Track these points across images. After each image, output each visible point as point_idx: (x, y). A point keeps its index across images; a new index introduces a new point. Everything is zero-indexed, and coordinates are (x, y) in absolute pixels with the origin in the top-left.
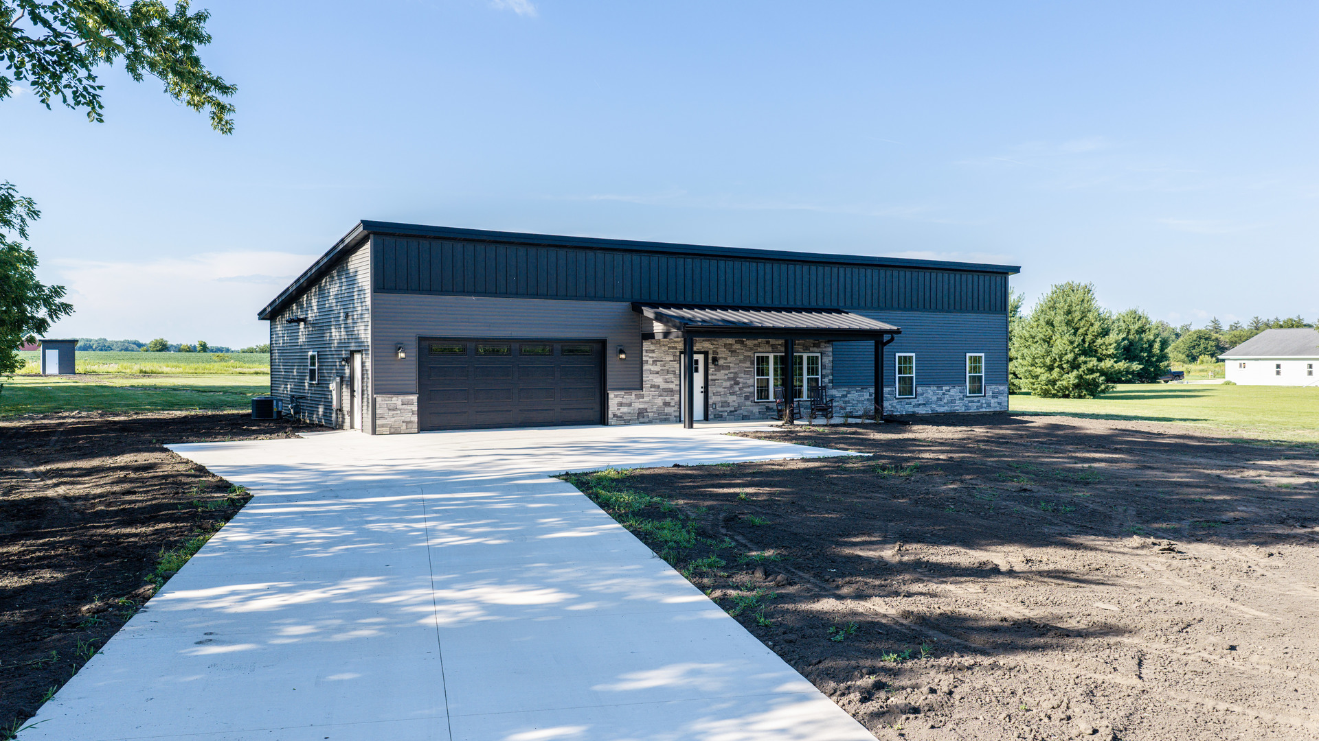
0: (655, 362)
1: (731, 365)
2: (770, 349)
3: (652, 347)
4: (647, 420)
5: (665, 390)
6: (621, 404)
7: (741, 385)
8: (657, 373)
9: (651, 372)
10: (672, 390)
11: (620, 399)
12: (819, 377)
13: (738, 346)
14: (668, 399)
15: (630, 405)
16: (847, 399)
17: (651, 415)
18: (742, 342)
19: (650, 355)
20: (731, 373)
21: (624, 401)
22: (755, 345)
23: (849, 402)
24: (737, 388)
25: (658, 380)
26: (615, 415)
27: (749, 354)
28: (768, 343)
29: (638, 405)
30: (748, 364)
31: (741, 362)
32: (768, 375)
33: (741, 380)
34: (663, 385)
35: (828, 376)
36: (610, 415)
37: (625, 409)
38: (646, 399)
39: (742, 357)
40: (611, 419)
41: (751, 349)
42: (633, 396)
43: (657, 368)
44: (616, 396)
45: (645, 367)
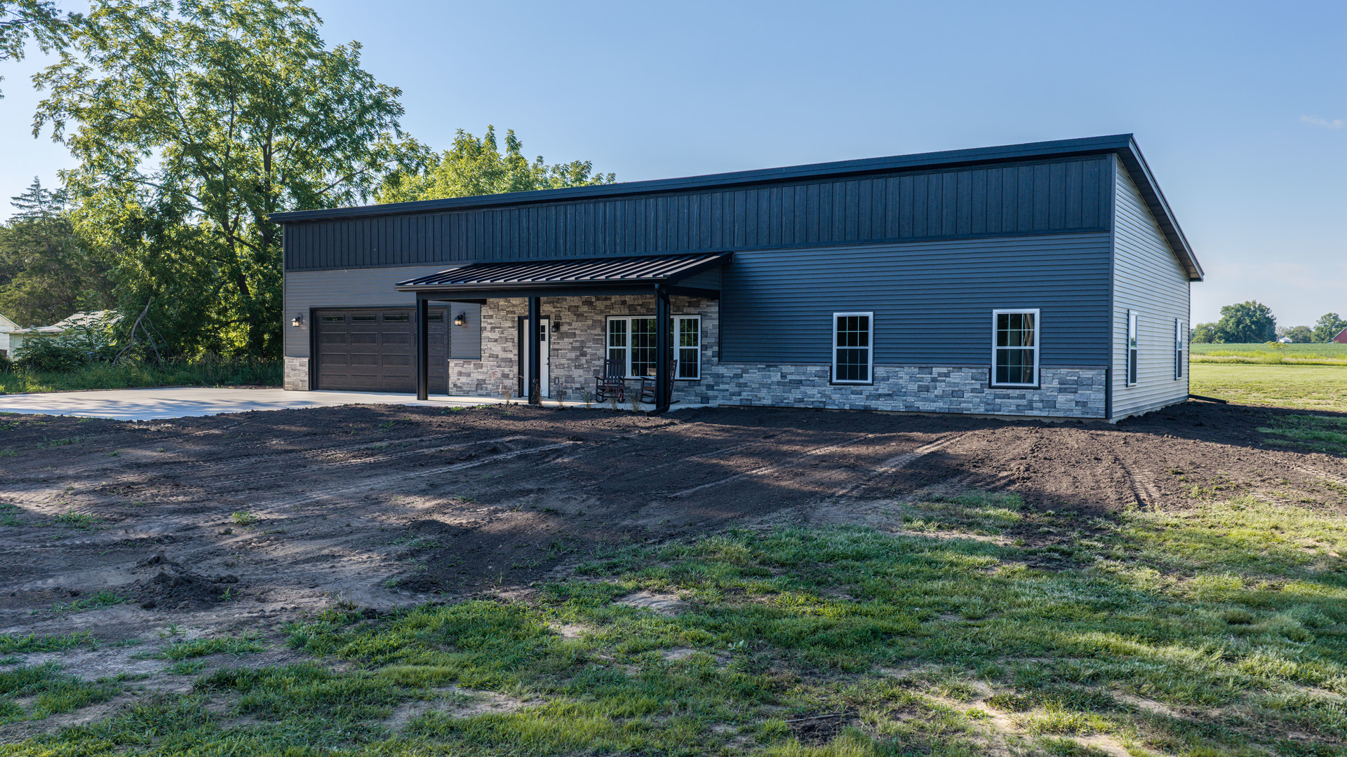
0: (493, 329)
1: (577, 332)
2: (627, 311)
3: (491, 313)
4: (484, 392)
5: (504, 360)
6: (460, 374)
7: (588, 357)
8: (496, 341)
9: (490, 340)
10: (510, 361)
11: (460, 369)
12: (699, 347)
13: (585, 309)
14: (506, 370)
15: (469, 375)
16: (741, 380)
17: (490, 387)
18: (589, 303)
19: (489, 321)
20: (577, 341)
21: (463, 370)
22: (606, 307)
23: (745, 385)
24: (583, 360)
25: (497, 349)
26: (455, 385)
27: (599, 318)
28: (624, 303)
29: (477, 376)
30: (598, 331)
31: (589, 328)
32: (624, 344)
33: (589, 351)
34: (502, 355)
35: (711, 347)
36: (451, 385)
37: (464, 379)
38: (484, 369)
39: (590, 322)
40: (452, 390)
41: (602, 312)
42: (472, 366)
43: (495, 335)
44: (456, 365)
45: (485, 334)
